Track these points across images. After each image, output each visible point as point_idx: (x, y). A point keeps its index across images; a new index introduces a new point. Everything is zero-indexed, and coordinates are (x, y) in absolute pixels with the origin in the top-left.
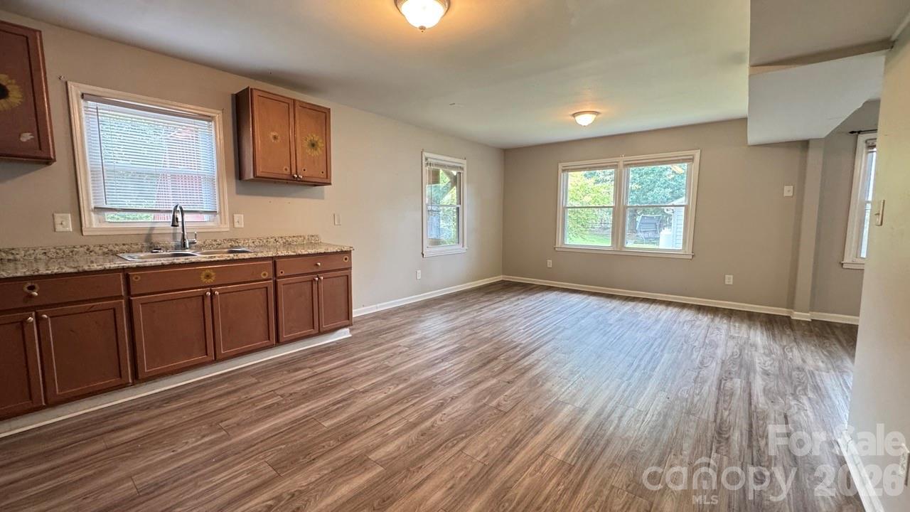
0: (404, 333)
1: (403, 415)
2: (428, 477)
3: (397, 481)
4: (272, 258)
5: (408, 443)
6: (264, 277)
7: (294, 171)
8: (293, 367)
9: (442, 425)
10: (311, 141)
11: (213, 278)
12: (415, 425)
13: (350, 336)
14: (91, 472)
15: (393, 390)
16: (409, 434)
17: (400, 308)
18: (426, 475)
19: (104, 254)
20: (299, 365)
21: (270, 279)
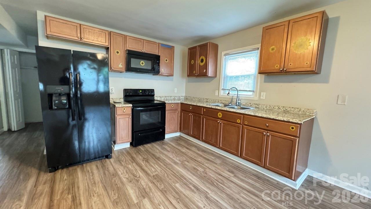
4: (243, 114)
6: (238, 122)
10: (299, 43)
11: (221, 116)
21: (241, 124)
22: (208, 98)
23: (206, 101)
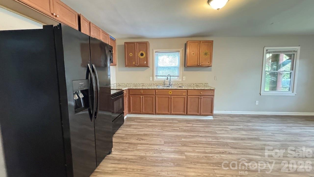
0: (234, 124)
1: (205, 148)
2: (195, 168)
3: (186, 163)
4: (187, 89)
5: (199, 156)
6: (184, 95)
7: (198, 63)
8: (189, 122)
9: (216, 158)
10: (205, 53)
11: (171, 93)
12: (206, 153)
13: (213, 119)
14: (141, 128)
15: (210, 140)
16: (201, 154)
17: (243, 115)
18: (194, 167)
19: (156, 85)
20: (190, 122)
21: (186, 95)
22: (143, 83)
23: (142, 85)
